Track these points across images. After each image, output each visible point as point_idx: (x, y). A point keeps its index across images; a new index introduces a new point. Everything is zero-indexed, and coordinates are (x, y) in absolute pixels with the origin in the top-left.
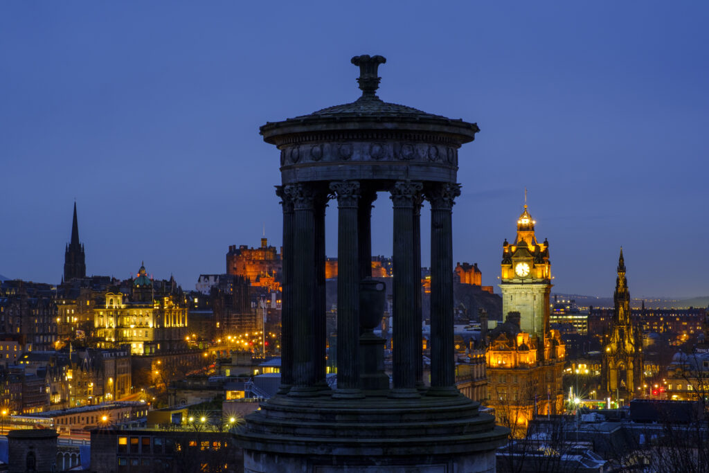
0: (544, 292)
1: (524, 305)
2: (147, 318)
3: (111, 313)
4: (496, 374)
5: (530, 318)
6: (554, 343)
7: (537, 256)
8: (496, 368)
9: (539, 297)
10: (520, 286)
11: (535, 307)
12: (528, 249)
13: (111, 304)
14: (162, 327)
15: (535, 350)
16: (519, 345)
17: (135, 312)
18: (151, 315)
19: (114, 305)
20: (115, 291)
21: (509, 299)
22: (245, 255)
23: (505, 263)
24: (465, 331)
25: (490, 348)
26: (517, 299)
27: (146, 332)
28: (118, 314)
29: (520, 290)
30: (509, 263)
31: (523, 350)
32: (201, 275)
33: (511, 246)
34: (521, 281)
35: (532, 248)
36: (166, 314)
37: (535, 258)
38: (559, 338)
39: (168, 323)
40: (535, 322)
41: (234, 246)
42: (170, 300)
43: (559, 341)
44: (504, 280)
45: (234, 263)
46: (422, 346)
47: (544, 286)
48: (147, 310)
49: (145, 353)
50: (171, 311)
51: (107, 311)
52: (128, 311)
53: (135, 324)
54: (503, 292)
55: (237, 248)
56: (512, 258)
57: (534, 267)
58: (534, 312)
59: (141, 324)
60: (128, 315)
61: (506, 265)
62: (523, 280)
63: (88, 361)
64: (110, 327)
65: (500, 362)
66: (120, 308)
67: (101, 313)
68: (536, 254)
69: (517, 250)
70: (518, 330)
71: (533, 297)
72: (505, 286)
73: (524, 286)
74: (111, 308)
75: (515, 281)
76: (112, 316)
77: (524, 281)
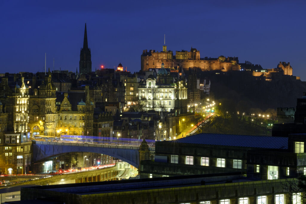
2: (170, 94)
3: (150, 91)
13: (150, 85)
14: (178, 99)
17: (162, 90)
18: (173, 92)
19: (152, 86)
20: (152, 77)
27: (170, 102)
28: (154, 91)
36: (180, 91)
39: (180, 97)
41: (146, 50)
42: (181, 83)
48: (170, 89)
50: (182, 90)
52: (159, 89)
53: (162, 97)
59: (166, 97)
60: (159, 92)
64: (149, 99)
66: (155, 88)
67: (143, 91)
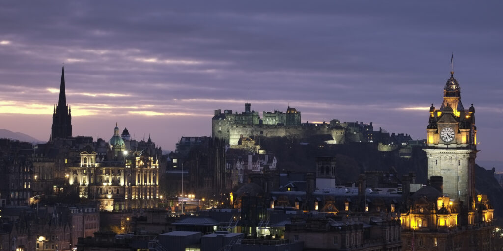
0: (468, 157)
1: (448, 170)
2: (119, 176)
3: (85, 171)
4: (416, 236)
5: (455, 182)
6: (481, 208)
7: (462, 122)
8: (416, 231)
9: (463, 162)
10: (444, 150)
11: (459, 172)
12: (453, 115)
13: (85, 162)
14: (133, 185)
15: (457, 215)
16: (439, 209)
18: (123, 173)
19: (88, 164)
20: (89, 151)
21: (434, 163)
22: (230, 119)
23: (431, 128)
24: (389, 194)
25: (411, 211)
26: (442, 164)
27: (118, 189)
28: (92, 172)
29: (445, 155)
30: (434, 128)
31: (442, 213)
32: (183, 137)
33: (437, 111)
34: (446, 146)
35: (457, 114)
36: (137, 173)
37: (460, 123)
38: (487, 203)
39: (139, 182)
40: (459, 186)
41: (220, 111)
43: (487, 206)
44: (430, 145)
45: (220, 126)
46: (345, 208)
47: (469, 151)
49: (114, 209)
50: (142, 171)
51: (81, 169)
52: (102, 169)
53: (107, 181)
54: (428, 156)
55: (223, 112)
56: (438, 123)
57: (459, 132)
58: (458, 177)
59: (113, 182)
60: (102, 173)
61: (431, 130)
62: (447, 145)
63: (56, 215)
64: (84, 185)
65: (420, 225)
66: (93, 166)
68: (461, 120)
69: (442, 115)
70: (439, 193)
71: (457, 162)
72: (428, 151)
73: (449, 151)
74: (84, 166)
75: (440, 145)
76: (86, 174)
77: (449, 146)
